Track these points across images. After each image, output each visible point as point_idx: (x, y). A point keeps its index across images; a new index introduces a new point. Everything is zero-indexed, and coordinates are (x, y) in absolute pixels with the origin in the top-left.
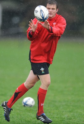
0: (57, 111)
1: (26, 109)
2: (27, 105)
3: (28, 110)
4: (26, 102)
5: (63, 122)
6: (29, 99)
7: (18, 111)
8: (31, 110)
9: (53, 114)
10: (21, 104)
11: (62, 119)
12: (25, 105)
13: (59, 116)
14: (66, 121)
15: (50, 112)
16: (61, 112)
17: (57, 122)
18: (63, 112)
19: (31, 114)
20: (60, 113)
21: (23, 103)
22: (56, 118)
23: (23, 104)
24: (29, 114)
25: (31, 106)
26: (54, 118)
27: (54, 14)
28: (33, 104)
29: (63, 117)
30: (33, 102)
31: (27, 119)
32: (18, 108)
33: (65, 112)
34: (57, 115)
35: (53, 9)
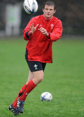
0: (74, 105)
1: (44, 103)
2: (45, 99)
3: (46, 104)
4: (44, 97)
5: (79, 115)
6: (47, 94)
7: (36, 105)
8: (49, 104)
9: (70, 108)
10: (40, 98)
11: (78, 113)
12: (43, 99)
13: (75, 110)
14: (82, 115)
15: (67, 107)
16: (78, 106)
17: (73, 115)
18: (79, 106)
19: (49, 108)
20: (76, 107)
21: (41, 97)
22: (73, 111)
23: (41, 99)
24: (47, 108)
25: (49, 100)
26: (70, 111)
27: (51, 15)
28: (51, 99)
29: (80, 111)
30: (50, 97)
31: (45, 113)
32: (36, 102)
33: (81, 106)
34: (74, 109)
35: (51, 10)
